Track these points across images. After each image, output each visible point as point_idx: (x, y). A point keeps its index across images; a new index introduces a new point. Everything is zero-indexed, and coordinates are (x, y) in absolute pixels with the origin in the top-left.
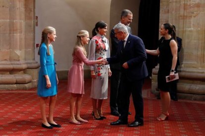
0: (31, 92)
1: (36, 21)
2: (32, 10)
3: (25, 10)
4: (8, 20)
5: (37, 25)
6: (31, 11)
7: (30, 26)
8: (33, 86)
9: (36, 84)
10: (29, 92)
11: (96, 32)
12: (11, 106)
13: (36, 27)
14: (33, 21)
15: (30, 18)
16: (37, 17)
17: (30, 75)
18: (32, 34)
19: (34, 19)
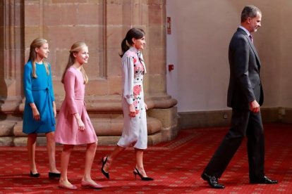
0: (161, 148)
1: (167, 25)
2: (161, 6)
3: (149, 7)
4: (121, 26)
5: (169, 32)
6: (159, 8)
7: (158, 34)
8: (165, 139)
9: (169, 135)
10: (157, 148)
11: (127, 43)
12: (127, 173)
13: (168, 36)
14: (162, 26)
15: (157, 21)
16: (169, 19)
17: (158, 118)
18: (161, 49)
19: (165, 22)
